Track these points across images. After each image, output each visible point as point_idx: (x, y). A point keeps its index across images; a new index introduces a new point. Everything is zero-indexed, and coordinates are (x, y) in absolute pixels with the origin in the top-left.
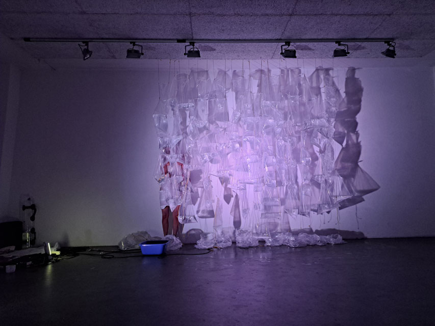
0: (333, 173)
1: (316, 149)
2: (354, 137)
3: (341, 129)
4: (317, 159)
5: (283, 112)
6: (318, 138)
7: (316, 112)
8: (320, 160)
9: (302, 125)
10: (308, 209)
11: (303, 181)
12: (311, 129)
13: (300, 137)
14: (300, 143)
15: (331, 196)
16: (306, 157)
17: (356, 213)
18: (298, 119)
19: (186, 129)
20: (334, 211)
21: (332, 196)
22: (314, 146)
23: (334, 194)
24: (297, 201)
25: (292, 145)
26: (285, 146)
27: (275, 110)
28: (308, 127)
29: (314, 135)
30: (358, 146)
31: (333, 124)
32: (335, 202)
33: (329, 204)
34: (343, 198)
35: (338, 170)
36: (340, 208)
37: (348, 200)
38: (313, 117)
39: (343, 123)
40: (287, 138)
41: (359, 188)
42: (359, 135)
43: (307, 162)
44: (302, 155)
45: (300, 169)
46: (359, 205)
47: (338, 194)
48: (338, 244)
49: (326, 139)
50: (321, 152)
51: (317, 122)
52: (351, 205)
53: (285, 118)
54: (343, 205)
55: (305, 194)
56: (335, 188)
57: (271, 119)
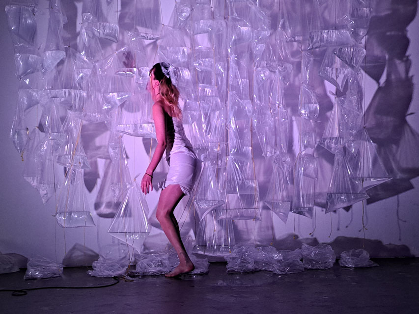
0: (359, 135)
1: (330, 88)
2: (401, 67)
3: (377, 51)
4: (330, 107)
5: (269, 13)
6: (334, 66)
7: (332, 16)
8: (336, 109)
9: (304, 40)
10: (308, 202)
11: (303, 149)
12: (322, 49)
13: (299, 64)
14: (300, 75)
15: (353, 178)
16: (310, 102)
17: (398, 211)
18: (298, 28)
19: (75, 38)
20: (358, 206)
21: (355, 178)
22: (326, 82)
23: (359, 174)
24: (290, 186)
25: (285, 78)
26: (271, 81)
27: (253, 8)
28: (317, 45)
29: (326, 61)
30: (408, 83)
31: (363, 41)
32: (360, 189)
33: (348, 194)
34: (374, 182)
35: (369, 130)
36: (369, 202)
37: (384, 186)
38: (327, 26)
39: (383, 40)
40: (274, 64)
41: (404, 165)
42: (410, 64)
43: (311, 113)
44: (302, 98)
45: (298, 126)
46: (402, 196)
47: (366, 175)
48: (362, 268)
49: (350, 69)
50: (338, 94)
51: (334, 35)
52: (389, 196)
53: (274, 26)
54: (374, 195)
55: (305, 175)
56: (361, 163)
57: (245, 25)
